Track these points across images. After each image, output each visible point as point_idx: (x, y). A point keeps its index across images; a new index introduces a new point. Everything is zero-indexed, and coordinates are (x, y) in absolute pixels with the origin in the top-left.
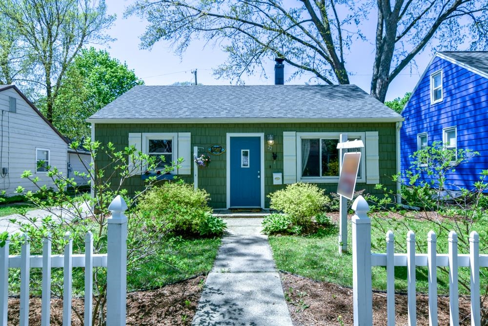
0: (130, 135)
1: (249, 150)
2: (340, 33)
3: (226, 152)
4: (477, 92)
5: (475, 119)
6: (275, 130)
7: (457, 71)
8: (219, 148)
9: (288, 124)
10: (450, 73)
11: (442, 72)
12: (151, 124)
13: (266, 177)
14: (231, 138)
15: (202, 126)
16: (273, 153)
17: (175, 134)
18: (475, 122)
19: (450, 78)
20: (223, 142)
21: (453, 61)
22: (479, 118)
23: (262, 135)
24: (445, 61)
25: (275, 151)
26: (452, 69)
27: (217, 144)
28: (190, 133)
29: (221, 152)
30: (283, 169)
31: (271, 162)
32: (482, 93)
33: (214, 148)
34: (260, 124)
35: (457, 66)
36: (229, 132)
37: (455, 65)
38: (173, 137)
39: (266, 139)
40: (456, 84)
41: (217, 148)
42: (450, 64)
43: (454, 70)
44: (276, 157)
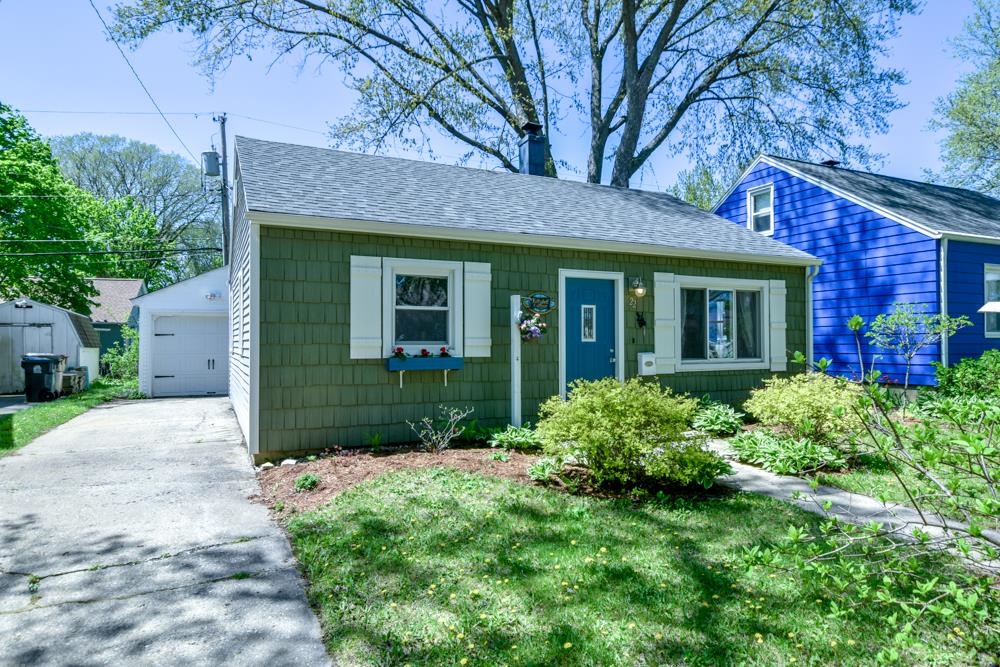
0: (355, 260)
1: (594, 307)
2: (545, 92)
3: (557, 310)
4: (841, 226)
5: (837, 267)
6: (642, 266)
7: (802, 191)
8: (545, 299)
9: (661, 257)
10: (787, 191)
11: (772, 188)
12: (403, 238)
13: (627, 360)
14: (567, 279)
15: (512, 249)
16: (637, 314)
17: (457, 265)
18: (837, 272)
19: (787, 199)
20: (552, 289)
21: (794, 172)
22: (844, 266)
23: (619, 277)
24: (776, 172)
25: (640, 310)
26: (791, 186)
27: (539, 291)
28: (489, 265)
29: (548, 308)
30: (653, 346)
31: (635, 330)
32: (850, 229)
33: (537, 299)
34: (616, 254)
35: (801, 182)
36: (563, 267)
37: (799, 179)
38: (453, 272)
39: (628, 284)
40: (800, 211)
41: (541, 299)
42: (787, 177)
43: (796, 188)
44: (642, 320)
